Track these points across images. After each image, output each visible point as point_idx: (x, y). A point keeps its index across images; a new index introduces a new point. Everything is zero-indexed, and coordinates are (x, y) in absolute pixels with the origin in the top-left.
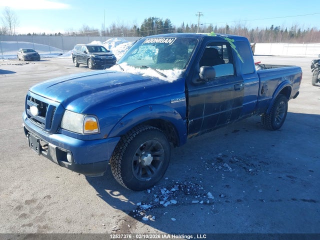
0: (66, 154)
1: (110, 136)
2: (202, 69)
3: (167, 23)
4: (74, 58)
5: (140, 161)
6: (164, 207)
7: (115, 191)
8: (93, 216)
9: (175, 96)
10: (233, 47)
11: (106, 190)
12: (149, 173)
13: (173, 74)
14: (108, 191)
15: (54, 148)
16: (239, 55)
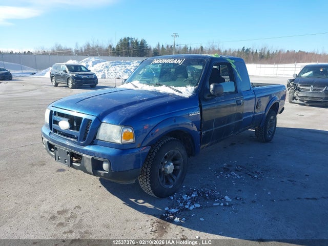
0: (102, 163)
1: (143, 145)
2: (212, 86)
3: (143, 43)
4: (52, 78)
5: (163, 169)
6: (190, 210)
7: (140, 199)
8: (127, 221)
9: (193, 110)
10: (234, 66)
11: (131, 199)
12: (171, 181)
13: (187, 90)
14: (133, 200)
15: (89, 159)
16: (238, 74)
